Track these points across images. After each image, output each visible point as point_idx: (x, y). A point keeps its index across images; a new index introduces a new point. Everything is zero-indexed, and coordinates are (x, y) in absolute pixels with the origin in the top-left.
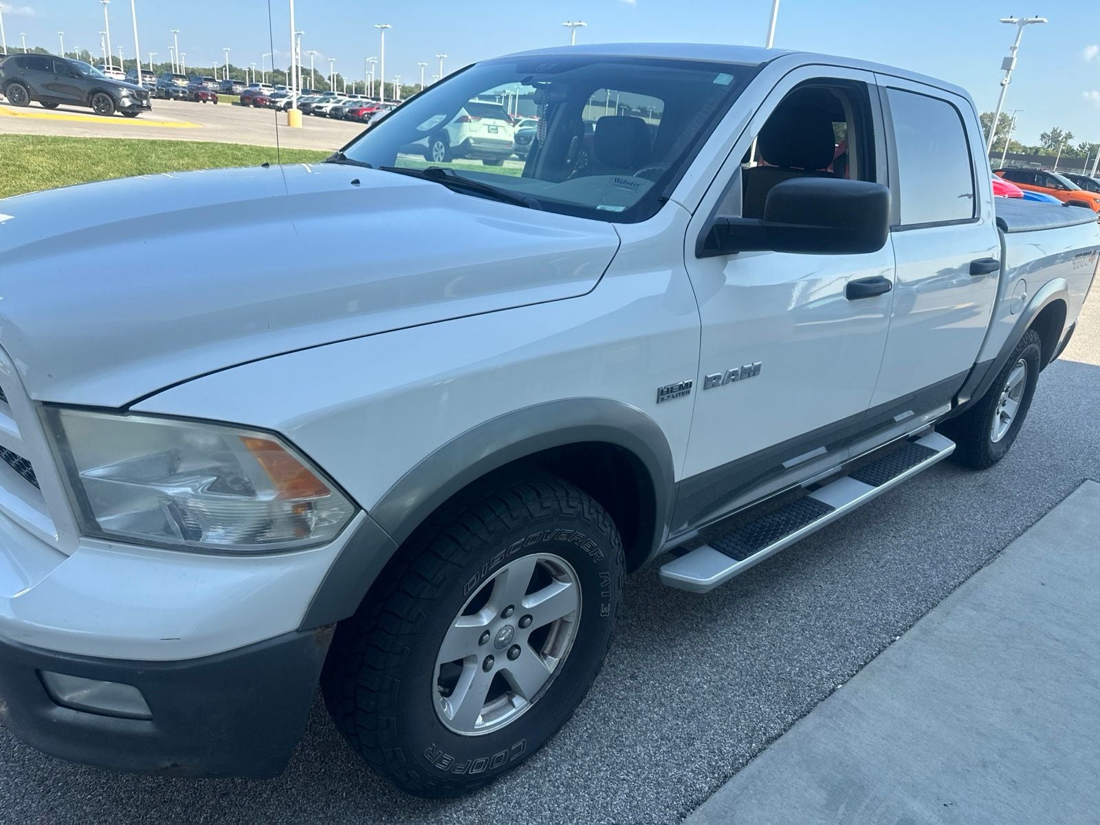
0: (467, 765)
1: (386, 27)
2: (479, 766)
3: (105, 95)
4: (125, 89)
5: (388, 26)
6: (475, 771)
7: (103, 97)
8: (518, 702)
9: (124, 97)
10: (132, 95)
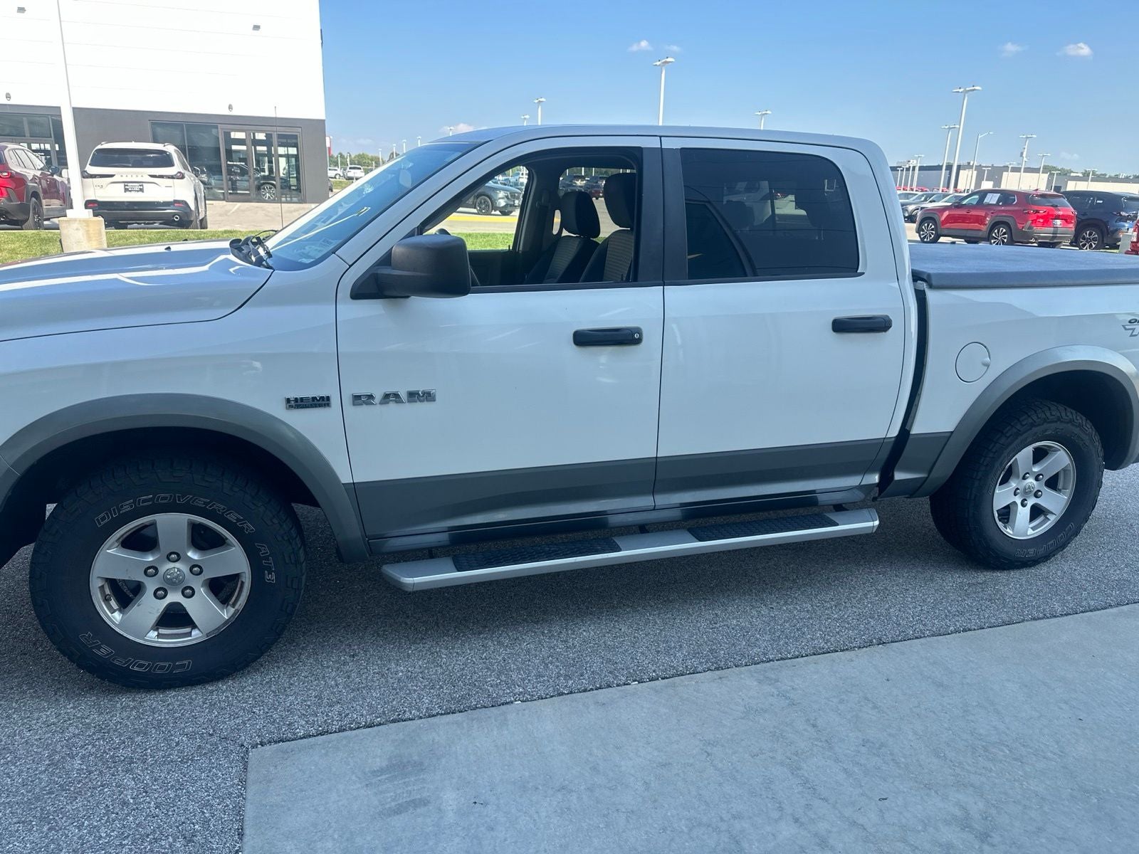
0: (128, 662)
1: (766, 114)
2: (141, 666)
3: (486, 198)
4: (502, 192)
5: (768, 112)
6: (136, 669)
7: (485, 199)
8: (195, 633)
9: (500, 198)
10: (507, 197)
